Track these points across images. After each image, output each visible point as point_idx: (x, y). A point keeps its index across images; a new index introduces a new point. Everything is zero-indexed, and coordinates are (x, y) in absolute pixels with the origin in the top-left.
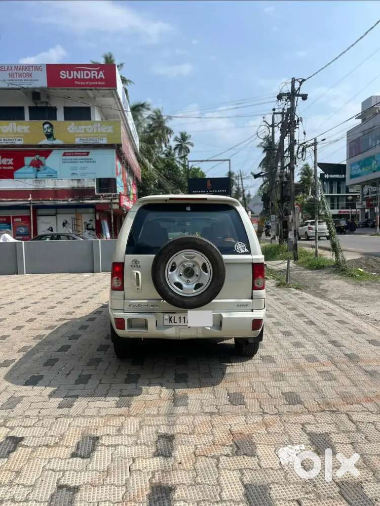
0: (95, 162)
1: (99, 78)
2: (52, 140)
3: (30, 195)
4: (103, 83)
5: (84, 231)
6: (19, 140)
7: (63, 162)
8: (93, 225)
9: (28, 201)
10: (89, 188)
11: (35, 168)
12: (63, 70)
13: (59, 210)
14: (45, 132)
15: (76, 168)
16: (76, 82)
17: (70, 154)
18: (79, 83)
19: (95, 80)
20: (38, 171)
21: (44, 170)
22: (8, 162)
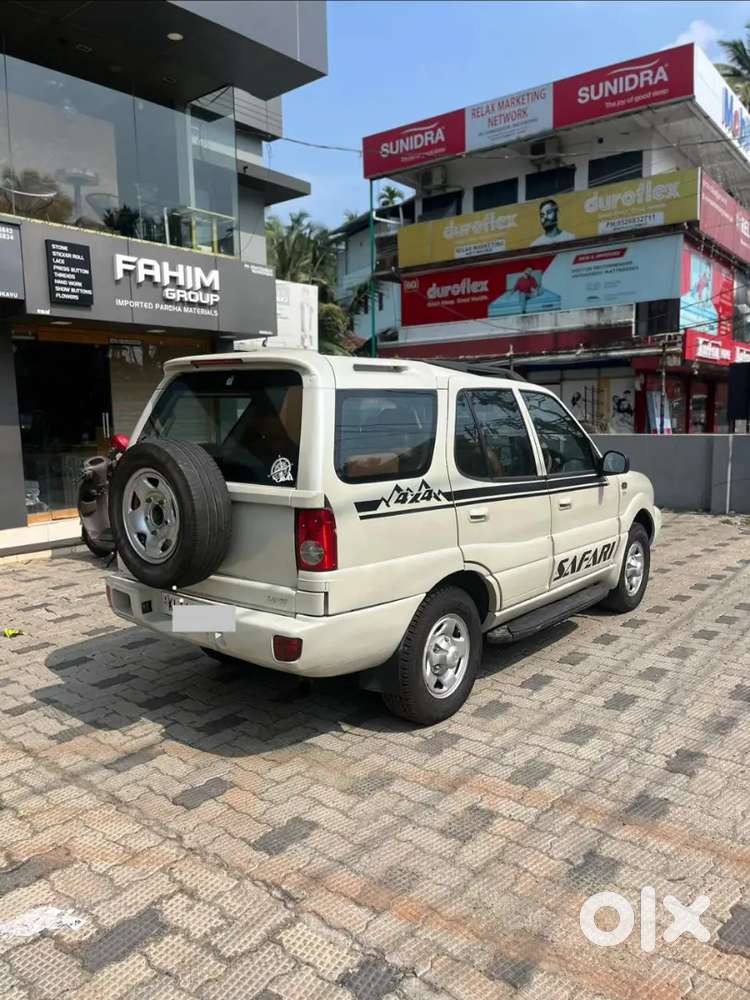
0: (637, 268)
1: (656, 82)
2: (555, 235)
3: (511, 347)
4: (664, 92)
5: (611, 414)
6: (498, 244)
7: (574, 277)
8: (631, 401)
9: (505, 358)
10: (620, 323)
11: (523, 294)
12: (583, 86)
13: (568, 373)
14: (543, 220)
15: (596, 286)
16: (609, 105)
17: (588, 258)
18: (614, 104)
19: (647, 88)
20: (527, 298)
21: (538, 295)
22: (479, 288)
